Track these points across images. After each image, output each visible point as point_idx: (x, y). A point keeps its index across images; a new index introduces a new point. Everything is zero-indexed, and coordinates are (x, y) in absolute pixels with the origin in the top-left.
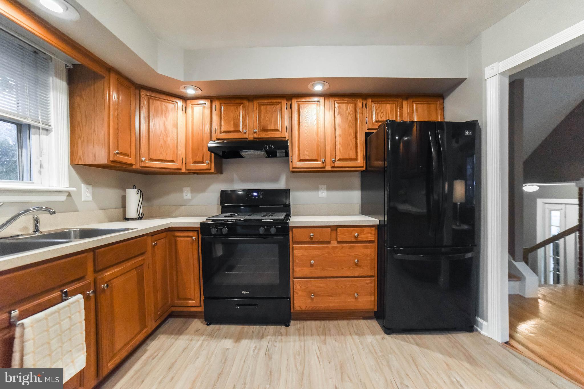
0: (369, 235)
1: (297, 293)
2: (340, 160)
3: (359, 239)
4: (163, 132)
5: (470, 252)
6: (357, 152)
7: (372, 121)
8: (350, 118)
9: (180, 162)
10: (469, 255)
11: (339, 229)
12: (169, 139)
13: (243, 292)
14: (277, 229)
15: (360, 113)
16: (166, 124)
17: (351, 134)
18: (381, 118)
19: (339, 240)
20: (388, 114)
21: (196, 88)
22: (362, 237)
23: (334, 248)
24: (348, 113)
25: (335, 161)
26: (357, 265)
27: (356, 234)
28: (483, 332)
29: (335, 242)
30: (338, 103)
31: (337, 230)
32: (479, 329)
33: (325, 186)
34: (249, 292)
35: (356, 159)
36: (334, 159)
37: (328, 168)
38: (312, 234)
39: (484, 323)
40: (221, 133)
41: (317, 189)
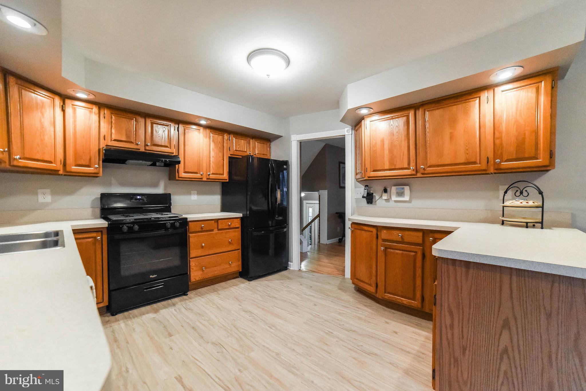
0: (237, 223)
1: (193, 269)
2: (213, 174)
3: (232, 226)
4: (39, 129)
5: (285, 228)
6: (223, 170)
7: (233, 149)
8: (220, 145)
9: (58, 162)
10: (285, 230)
11: (219, 221)
12: (46, 137)
13: (151, 276)
14: (179, 223)
15: (226, 143)
16: (42, 121)
17: (220, 157)
18: (238, 148)
19: (219, 228)
20: (243, 147)
21: (89, 93)
22: (233, 225)
23: (216, 234)
24: (218, 142)
25: (210, 174)
26: (230, 243)
27: (230, 223)
28: (291, 269)
29: (217, 230)
30: (213, 134)
31: (217, 222)
32: (289, 268)
33: (196, 192)
34: (156, 276)
35: (223, 174)
36: (209, 173)
37: (204, 179)
38: (203, 225)
39: (292, 264)
40: (111, 140)
41: (189, 194)
